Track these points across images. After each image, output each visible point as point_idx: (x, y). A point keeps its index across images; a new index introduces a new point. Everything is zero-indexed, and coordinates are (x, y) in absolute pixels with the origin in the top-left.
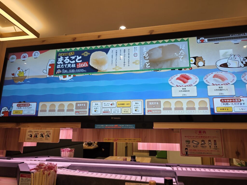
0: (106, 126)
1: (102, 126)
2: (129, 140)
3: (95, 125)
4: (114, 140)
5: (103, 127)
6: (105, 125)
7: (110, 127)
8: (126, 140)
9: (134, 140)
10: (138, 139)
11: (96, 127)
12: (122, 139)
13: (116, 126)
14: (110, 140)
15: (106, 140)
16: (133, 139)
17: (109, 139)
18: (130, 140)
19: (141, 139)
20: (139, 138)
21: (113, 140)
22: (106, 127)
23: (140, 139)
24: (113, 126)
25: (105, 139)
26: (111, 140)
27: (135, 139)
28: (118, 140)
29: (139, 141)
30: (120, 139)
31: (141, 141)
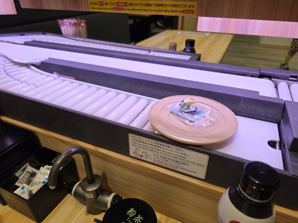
4: (116, 6)
8: (149, 5)
9: (174, 6)
10: (187, 3)
12: (138, 2)
14: (105, 6)
15: (95, 6)
16: (169, 3)
17: (101, 4)
18: (161, 5)
20: (191, 1)
21: (112, 7)
23: (192, 3)
25: (91, 3)
26: (108, 7)
27: (176, 3)
28: (126, 6)
29: (189, 11)
30: (131, 4)
31: (195, 9)
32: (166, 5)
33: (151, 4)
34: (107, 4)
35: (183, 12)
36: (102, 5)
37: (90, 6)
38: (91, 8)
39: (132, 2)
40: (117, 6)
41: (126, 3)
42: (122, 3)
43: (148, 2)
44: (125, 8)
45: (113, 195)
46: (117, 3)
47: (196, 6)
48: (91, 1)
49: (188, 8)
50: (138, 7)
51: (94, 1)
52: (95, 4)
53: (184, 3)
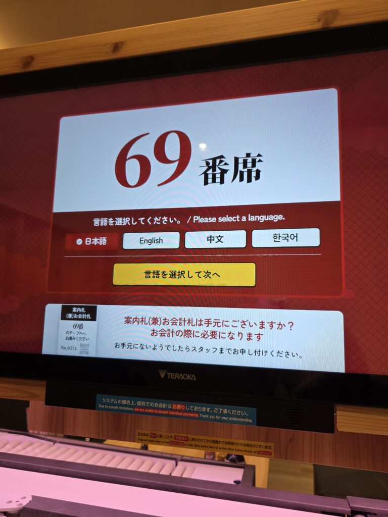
0: (139, 403)
1: (124, 402)
2: (229, 443)
3: (98, 396)
5: (126, 406)
6: (136, 402)
7: (154, 408)
8: (217, 442)
9: (248, 445)
10: (263, 444)
11: (100, 406)
13: (179, 407)
16: (242, 442)
18: (233, 444)
19: (272, 445)
20: (267, 441)
22: (137, 410)
23: (268, 444)
24: (165, 406)
27: (252, 443)
28: (187, 441)
29: (265, 452)
30: (193, 439)
31: (272, 451)
32: (238, 444)
33: (220, 442)
34: (161, 436)
35: (258, 453)
36: (154, 437)
37: (137, 437)
38: (139, 439)
39: (195, 437)
40: (175, 439)
41: (187, 437)
42: (181, 436)
43: (215, 439)
44: (185, 442)
46: (175, 436)
47: (273, 447)
48: (140, 431)
49: (264, 450)
50: (202, 444)
51: (144, 432)
52: (145, 435)
53: (259, 443)
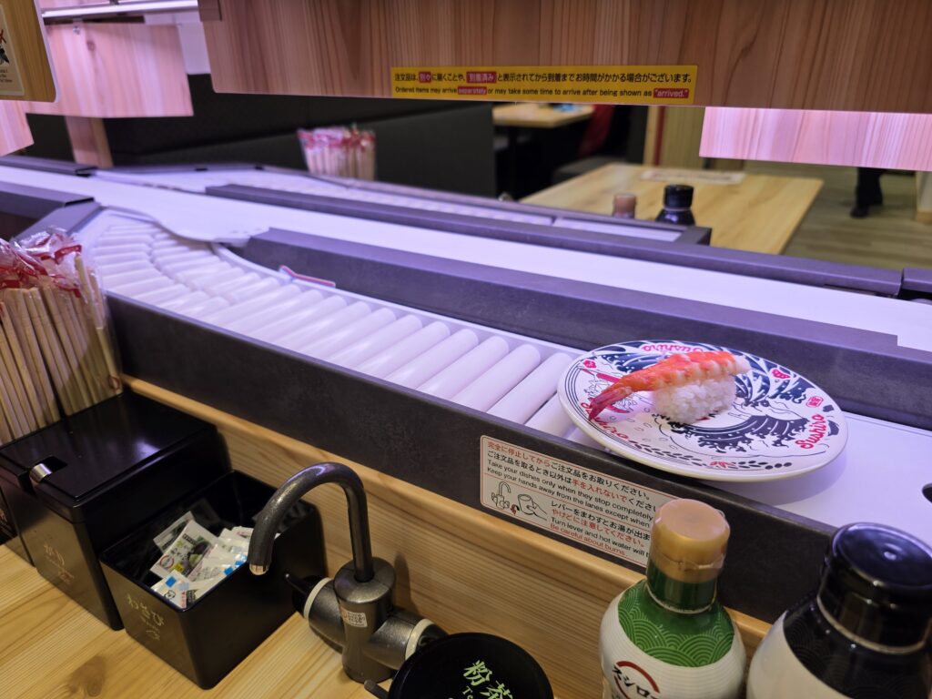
2: (587, 77)
4: (464, 83)
8: (558, 77)
9: (631, 78)
10: (668, 70)
12: (527, 70)
14: (435, 84)
15: (409, 84)
16: (617, 70)
17: (426, 77)
18: (593, 77)
19: (692, 70)
20: (680, 62)
21: (454, 85)
23: (682, 70)
25: (398, 77)
26: (444, 84)
27: (635, 70)
28: (493, 81)
30: (506, 76)
31: (691, 86)
32: (607, 77)
33: (565, 76)
34: (440, 77)
35: (656, 95)
36: (427, 81)
37: (395, 84)
38: (398, 89)
39: (510, 70)
40: (468, 81)
41: (494, 74)
42: (482, 73)
43: (555, 70)
44: (489, 86)
45: (423, 625)
46: (468, 73)
47: (693, 77)
48: (400, 70)
49: (671, 85)
50: (527, 85)
51: (406, 70)
52: (409, 77)
53: (659, 70)
